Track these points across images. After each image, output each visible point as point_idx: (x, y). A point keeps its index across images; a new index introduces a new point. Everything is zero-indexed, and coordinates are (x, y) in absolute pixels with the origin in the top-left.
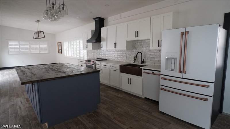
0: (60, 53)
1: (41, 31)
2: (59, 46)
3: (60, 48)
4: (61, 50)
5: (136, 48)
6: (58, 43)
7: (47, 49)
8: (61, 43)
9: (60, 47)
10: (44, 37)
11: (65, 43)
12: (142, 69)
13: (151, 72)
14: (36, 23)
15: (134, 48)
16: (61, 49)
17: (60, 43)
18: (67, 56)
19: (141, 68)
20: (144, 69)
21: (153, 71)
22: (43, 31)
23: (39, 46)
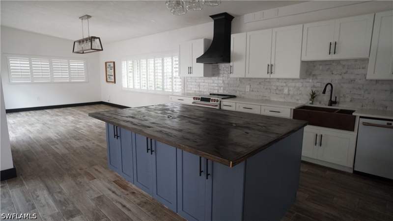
0: (112, 82)
1: (95, 38)
2: (108, 69)
3: (111, 72)
4: (113, 77)
5: (314, 75)
6: (106, 63)
7: (83, 74)
8: (114, 62)
9: (113, 70)
10: (101, 49)
11: (124, 64)
12: (355, 116)
13: (385, 123)
14: (80, 20)
15: (310, 75)
16: (113, 74)
17: (112, 65)
18: (128, 88)
19: (354, 114)
20: (361, 117)
21: (390, 122)
22: (99, 38)
23: (69, 68)
